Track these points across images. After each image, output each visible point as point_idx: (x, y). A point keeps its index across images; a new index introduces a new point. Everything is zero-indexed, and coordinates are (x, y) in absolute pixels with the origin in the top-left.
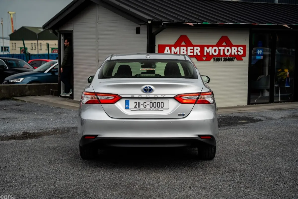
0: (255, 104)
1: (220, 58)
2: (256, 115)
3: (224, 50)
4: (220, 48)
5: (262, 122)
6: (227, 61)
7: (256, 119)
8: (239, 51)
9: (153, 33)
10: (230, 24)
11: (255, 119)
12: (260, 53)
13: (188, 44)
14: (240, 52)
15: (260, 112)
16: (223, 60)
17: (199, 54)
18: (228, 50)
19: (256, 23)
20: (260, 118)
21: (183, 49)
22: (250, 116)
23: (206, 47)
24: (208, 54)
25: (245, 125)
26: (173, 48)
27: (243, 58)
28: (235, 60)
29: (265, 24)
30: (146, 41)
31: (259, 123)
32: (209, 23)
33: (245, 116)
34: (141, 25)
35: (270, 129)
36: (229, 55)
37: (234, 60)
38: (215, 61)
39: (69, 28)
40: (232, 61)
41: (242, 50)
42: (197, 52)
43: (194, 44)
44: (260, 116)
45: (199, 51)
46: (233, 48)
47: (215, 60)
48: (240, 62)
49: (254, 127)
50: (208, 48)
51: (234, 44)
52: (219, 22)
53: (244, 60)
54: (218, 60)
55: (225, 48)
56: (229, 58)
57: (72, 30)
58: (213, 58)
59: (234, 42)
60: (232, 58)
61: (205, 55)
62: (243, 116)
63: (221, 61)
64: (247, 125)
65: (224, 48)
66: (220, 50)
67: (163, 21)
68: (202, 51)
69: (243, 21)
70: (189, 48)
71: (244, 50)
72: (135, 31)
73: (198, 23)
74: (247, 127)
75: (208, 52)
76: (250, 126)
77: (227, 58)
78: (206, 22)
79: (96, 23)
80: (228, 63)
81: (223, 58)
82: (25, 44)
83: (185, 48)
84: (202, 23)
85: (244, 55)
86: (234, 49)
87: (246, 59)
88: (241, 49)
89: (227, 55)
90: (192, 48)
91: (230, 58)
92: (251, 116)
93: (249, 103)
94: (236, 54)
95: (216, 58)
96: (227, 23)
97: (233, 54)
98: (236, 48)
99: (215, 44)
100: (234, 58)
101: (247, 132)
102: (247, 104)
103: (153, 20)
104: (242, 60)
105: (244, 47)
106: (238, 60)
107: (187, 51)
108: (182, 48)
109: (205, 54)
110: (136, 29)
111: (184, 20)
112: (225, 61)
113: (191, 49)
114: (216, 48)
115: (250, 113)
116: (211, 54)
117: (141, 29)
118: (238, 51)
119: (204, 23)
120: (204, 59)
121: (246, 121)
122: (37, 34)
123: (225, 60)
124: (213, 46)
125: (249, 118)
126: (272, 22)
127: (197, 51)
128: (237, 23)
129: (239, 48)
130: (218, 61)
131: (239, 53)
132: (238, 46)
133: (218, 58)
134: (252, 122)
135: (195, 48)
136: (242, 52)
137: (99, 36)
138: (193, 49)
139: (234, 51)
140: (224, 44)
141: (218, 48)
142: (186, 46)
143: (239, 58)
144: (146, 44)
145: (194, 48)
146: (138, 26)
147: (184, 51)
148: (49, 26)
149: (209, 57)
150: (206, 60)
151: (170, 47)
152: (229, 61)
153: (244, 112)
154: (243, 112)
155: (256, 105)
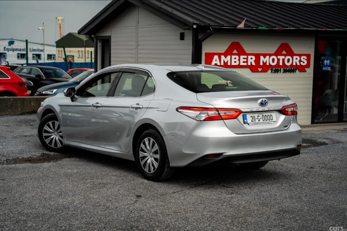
0: (320, 123)
1: (279, 69)
2: (321, 136)
3: (283, 60)
4: (279, 57)
5: (327, 145)
6: (287, 73)
7: (320, 142)
8: (302, 61)
9: (200, 39)
10: (291, 29)
11: (318, 142)
12: (327, 64)
13: (241, 52)
14: (304, 62)
15: (326, 133)
16: (282, 71)
17: (254, 64)
18: (289, 60)
19: (323, 28)
20: (324, 140)
21: (235, 58)
22: (312, 138)
23: (262, 55)
24: (264, 64)
25: (306, 149)
26: (223, 57)
27: (306, 69)
28: (297, 71)
29: (334, 29)
30: (191, 48)
31: (323, 147)
32: (266, 28)
33: (306, 138)
34: (185, 30)
35: (337, 155)
36: (290, 65)
37: (295, 72)
38: (272, 73)
39: (106, 34)
40: (293, 72)
41: (306, 59)
42: (251, 62)
43: (247, 52)
44: (325, 138)
45: (254, 61)
46: (295, 57)
47: (273, 71)
48: (303, 74)
49: (317, 152)
50: (265, 57)
51: (295, 53)
52: (277, 26)
53: (307, 71)
54: (277, 71)
55: (285, 57)
56: (290, 69)
57: (110, 35)
58: (270, 69)
59: (296, 50)
60: (293, 69)
61: (261, 66)
62: (304, 137)
63: (280, 72)
64: (308, 150)
65: (283, 57)
66: (278, 60)
67: (211, 25)
68: (257, 61)
69: (307, 25)
70: (242, 57)
71: (308, 60)
72: (179, 37)
73: (252, 27)
74: (308, 152)
75: (265, 62)
76: (311, 151)
77: (288, 69)
78: (263, 27)
79: (136, 27)
80: (288, 75)
81: (282, 69)
82: (66, 51)
83: (237, 57)
84: (258, 28)
85: (308, 66)
86: (296, 59)
87: (310, 71)
88: (304, 58)
89: (288, 66)
90: (246, 57)
91: (292, 69)
92: (314, 138)
93: (313, 122)
94: (298, 64)
95: (274, 69)
96: (288, 28)
97: (294, 64)
98: (298, 57)
99: (273, 52)
100: (296, 69)
101: (308, 158)
102: (310, 124)
103: (199, 24)
104: (305, 71)
105: (308, 56)
106: (300, 71)
107: (239, 60)
108: (233, 57)
109: (261, 64)
110: (180, 34)
111: (237, 24)
112: (284, 73)
113: (244, 58)
114: (274, 57)
115: (313, 135)
116: (268, 64)
117: (185, 34)
118: (300, 61)
119: (260, 28)
120: (260, 69)
121: (308, 144)
122: (84, 41)
123: (285, 71)
124: (270, 55)
125: (312, 140)
126: (343, 27)
127: (252, 60)
128: (300, 28)
129: (302, 57)
130: (276, 73)
131: (302, 63)
132: (300, 55)
133: (276, 69)
134: (315, 146)
135: (250, 57)
136: (306, 62)
137: (139, 43)
138: (247, 59)
139: (296, 60)
140: (284, 52)
141: (277, 57)
142: (239, 55)
143: (302, 69)
144: (191, 52)
145: (247, 57)
146: (183, 31)
147: (235, 60)
148: (84, 31)
149: (265, 68)
150: (262, 71)
151: (219, 55)
152: (289, 73)
153: (306, 133)
154: (304, 133)
155: (322, 124)
